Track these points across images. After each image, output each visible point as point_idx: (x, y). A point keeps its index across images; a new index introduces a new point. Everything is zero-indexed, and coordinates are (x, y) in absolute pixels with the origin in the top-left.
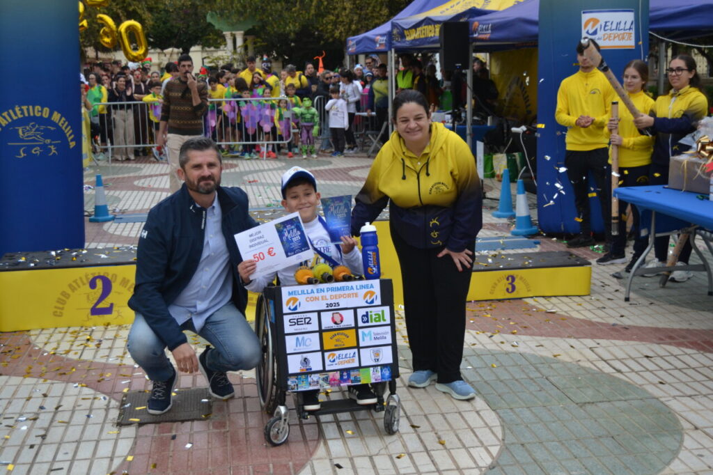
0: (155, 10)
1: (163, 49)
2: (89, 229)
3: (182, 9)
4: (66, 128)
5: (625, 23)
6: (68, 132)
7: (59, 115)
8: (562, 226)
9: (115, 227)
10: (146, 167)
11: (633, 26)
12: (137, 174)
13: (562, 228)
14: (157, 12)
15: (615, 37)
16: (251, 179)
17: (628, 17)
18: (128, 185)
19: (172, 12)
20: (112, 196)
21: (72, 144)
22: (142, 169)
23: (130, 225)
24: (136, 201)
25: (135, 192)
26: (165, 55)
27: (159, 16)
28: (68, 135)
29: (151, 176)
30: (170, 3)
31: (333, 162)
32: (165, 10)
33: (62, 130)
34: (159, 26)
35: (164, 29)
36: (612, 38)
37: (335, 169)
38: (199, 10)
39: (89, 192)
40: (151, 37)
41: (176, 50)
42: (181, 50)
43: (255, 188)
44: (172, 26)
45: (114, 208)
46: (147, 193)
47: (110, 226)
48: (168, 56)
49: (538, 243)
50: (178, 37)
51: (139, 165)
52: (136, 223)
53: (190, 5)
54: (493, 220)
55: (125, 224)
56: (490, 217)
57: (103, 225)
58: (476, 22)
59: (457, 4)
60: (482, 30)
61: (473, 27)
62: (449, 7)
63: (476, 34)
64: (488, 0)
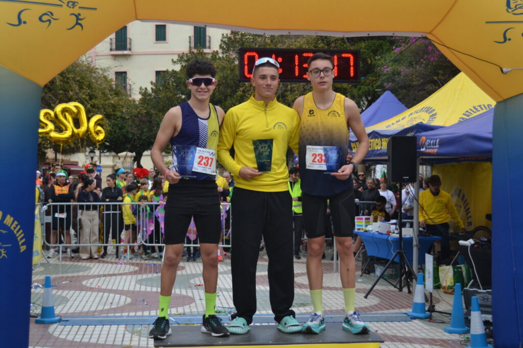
0: (113, 117)
1: (117, 153)
2: (34, 330)
3: (138, 117)
4: (18, 232)
6: (20, 235)
7: (12, 219)
9: (60, 330)
10: (95, 267)
12: (86, 274)
14: (114, 119)
18: (76, 284)
19: (128, 119)
20: (59, 296)
21: (23, 248)
22: (91, 269)
23: (76, 328)
24: (83, 303)
25: (83, 293)
26: (119, 158)
27: (116, 122)
28: (19, 239)
29: (99, 276)
30: (126, 111)
32: (121, 117)
33: (14, 233)
34: (115, 132)
35: (119, 135)
38: (153, 118)
39: (37, 291)
40: (107, 142)
41: (129, 154)
42: (134, 154)
44: (127, 132)
45: (60, 310)
46: (95, 294)
47: (56, 328)
48: (122, 159)
50: (132, 142)
51: (88, 264)
52: (82, 326)
53: (145, 113)
54: (445, 335)
55: (70, 327)
56: (441, 333)
57: (49, 326)
58: (423, 137)
59: (403, 119)
60: (430, 144)
61: (421, 142)
62: (395, 122)
63: (423, 148)
64: (433, 116)
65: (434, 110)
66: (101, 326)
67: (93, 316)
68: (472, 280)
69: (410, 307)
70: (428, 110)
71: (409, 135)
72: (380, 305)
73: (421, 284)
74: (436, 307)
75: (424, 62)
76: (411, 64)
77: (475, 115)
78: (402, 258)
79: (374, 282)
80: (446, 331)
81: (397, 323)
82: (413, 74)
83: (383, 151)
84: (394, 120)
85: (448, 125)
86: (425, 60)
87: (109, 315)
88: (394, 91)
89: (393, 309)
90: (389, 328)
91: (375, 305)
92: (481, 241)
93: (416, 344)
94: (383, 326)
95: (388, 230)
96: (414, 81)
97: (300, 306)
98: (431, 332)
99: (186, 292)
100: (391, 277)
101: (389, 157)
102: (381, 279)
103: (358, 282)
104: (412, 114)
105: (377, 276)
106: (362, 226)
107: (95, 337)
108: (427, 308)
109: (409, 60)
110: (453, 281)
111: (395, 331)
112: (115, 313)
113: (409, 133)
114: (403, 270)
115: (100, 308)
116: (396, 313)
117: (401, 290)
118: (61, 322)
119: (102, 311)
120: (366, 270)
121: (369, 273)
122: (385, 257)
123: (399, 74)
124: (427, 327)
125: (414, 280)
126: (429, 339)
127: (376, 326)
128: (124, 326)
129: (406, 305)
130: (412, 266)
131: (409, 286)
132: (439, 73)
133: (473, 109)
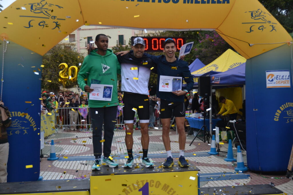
4: (32, 121)
5: (286, 76)
6: (33, 123)
7: (29, 116)
8: (260, 168)
9: (58, 163)
10: (77, 134)
11: (289, 78)
12: (72, 137)
13: (260, 169)
15: (281, 82)
16: (119, 141)
17: (287, 74)
18: (68, 142)
20: (60, 148)
21: (35, 129)
23: (64, 162)
24: (70, 150)
25: (70, 146)
28: (33, 125)
31: (153, 133)
33: (30, 122)
36: (280, 83)
37: (153, 136)
43: (120, 144)
45: (59, 154)
46: (75, 146)
47: (56, 163)
49: (249, 176)
52: (67, 161)
54: (225, 162)
55: (62, 162)
56: (223, 161)
57: (53, 162)
58: (213, 77)
59: (204, 70)
60: (216, 80)
61: (212, 79)
62: (201, 71)
63: (213, 81)
64: (217, 68)
65: (217, 65)
66: (76, 161)
67: (72, 157)
68: (235, 138)
69: (209, 150)
70: (215, 65)
71: (207, 76)
72: (196, 149)
73: (214, 140)
74: (221, 149)
75: (212, 46)
76: (206, 47)
77: (234, 67)
78: (205, 128)
79: (194, 139)
80: (225, 160)
81: (204, 157)
82: (207, 52)
83: (196, 83)
84: (200, 70)
85: (223, 71)
86: (212, 45)
87: (80, 156)
88: (200, 59)
89: (202, 150)
90: (201, 159)
91: (194, 149)
92: (239, 121)
93: (213, 167)
94: (198, 159)
95: (199, 116)
96: (208, 54)
97: (162, 150)
98: (219, 161)
99: (114, 145)
100: (200, 136)
101: (199, 85)
102: (197, 137)
103: (187, 139)
104: (208, 67)
105: (195, 136)
106: (188, 115)
107: (72, 166)
108: (216, 150)
109: (206, 46)
110: (227, 138)
111: (203, 161)
112: (82, 155)
113: (207, 75)
114: (206, 133)
115: (76, 153)
116: (203, 153)
117: (205, 142)
118: (59, 160)
119: (77, 154)
120: (190, 133)
121: (191, 135)
122: (197, 128)
123: (201, 51)
124: (217, 159)
125: (211, 138)
126: (219, 164)
127: (195, 159)
128: (85, 161)
129: (207, 149)
130: (209, 132)
131: (208, 140)
132: (218, 51)
133: (234, 65)
